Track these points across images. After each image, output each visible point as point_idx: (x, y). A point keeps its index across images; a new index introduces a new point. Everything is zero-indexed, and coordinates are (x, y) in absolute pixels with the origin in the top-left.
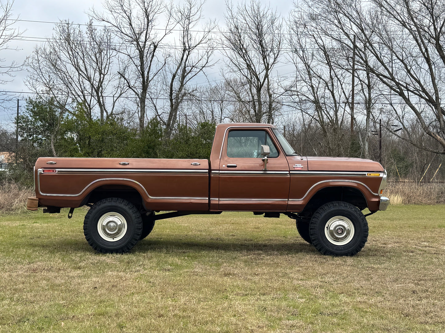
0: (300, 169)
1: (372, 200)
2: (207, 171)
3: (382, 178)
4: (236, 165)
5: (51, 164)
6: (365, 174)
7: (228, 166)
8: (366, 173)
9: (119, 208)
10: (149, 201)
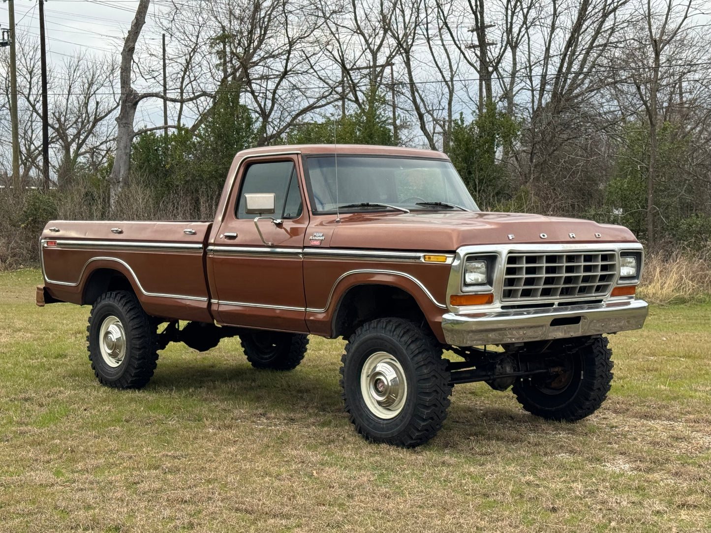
0: (317, 243)
1: (436, 320)
2: (201, 246)
3: (449, 267)
4: (235, 235)
5: (54, 231)
6: (419, 258)
7: (226, 237)
8: (421, 254)
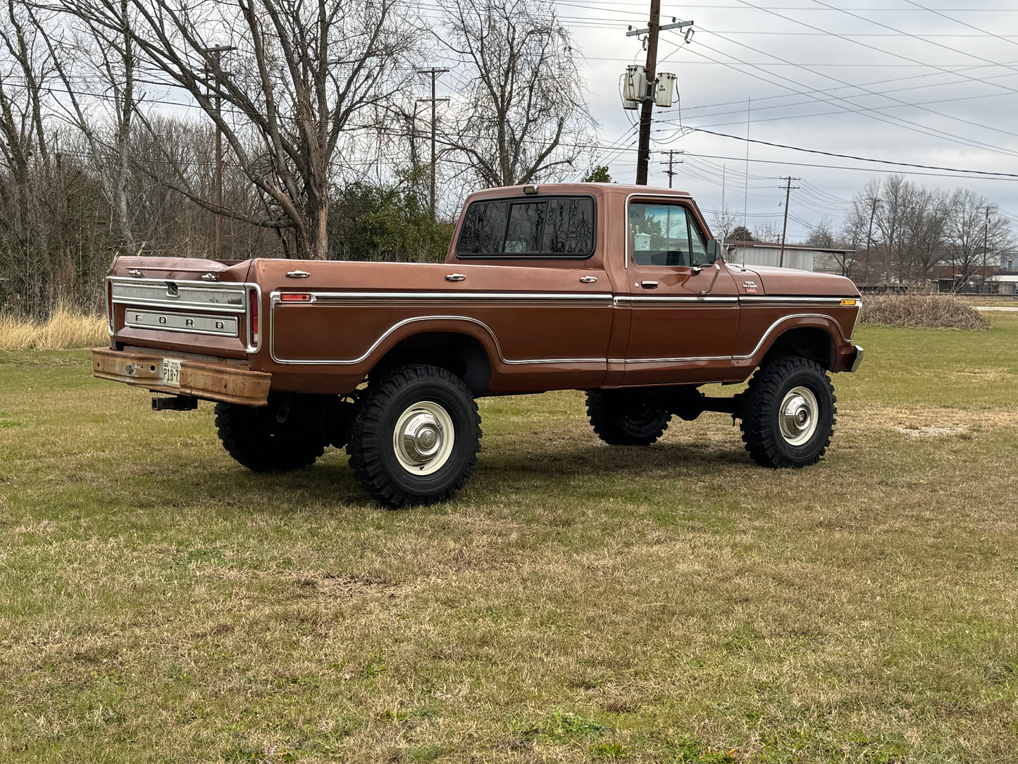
0: (753, 291)
1: (843, 353)
2: (610, 296)
4: (656, 283)
5: (298, 276)
6: (839, 302)
7: (645, 286)
8: (840, 299)
9: (443, 390)
10: (502, 369)
